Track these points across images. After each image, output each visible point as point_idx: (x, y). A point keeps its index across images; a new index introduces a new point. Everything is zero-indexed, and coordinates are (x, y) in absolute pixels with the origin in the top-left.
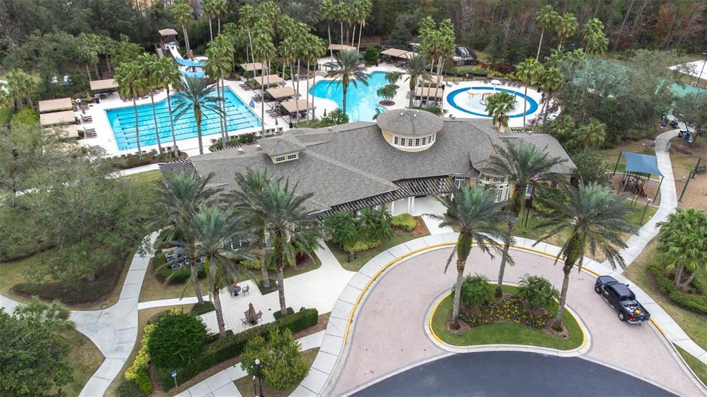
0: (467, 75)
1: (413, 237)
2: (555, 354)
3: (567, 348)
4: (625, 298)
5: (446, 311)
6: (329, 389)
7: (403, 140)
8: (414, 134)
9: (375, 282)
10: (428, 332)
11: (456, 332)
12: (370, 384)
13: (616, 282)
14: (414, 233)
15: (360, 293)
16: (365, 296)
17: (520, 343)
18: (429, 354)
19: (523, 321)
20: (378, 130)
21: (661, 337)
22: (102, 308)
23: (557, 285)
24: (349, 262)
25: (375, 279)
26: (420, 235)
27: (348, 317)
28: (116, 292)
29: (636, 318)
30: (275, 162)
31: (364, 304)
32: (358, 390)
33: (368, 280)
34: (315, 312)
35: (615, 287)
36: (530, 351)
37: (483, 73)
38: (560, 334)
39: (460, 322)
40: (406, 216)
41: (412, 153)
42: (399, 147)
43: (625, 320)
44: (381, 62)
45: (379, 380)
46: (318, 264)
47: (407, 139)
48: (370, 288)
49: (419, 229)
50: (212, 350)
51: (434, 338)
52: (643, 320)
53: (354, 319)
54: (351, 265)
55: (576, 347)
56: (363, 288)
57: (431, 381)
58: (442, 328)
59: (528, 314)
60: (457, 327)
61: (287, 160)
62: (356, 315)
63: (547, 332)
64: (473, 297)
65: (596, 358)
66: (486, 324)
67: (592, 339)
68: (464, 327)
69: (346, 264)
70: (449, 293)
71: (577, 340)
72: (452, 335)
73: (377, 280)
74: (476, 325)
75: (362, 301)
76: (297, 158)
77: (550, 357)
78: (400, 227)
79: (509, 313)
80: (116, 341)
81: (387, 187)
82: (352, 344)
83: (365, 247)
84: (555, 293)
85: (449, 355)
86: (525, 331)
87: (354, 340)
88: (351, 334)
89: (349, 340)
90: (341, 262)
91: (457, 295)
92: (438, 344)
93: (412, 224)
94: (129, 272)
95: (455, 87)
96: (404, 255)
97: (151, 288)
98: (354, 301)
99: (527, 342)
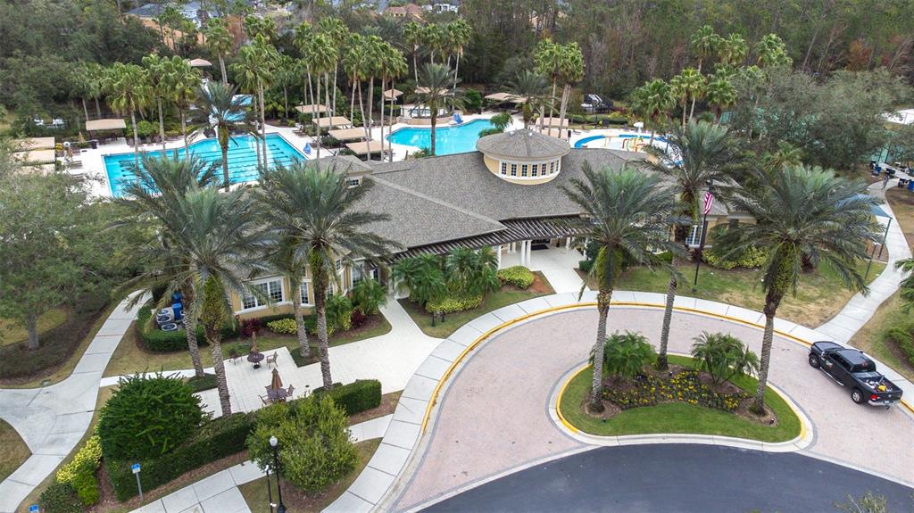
0: (601, 122)
1: (530, 297)
2: (759, 448)
3: (776, 440)
4: (859, 368)
5: (582, 389)
6: (395, 497)
7: (514, 167)
8: (529, 157)
9: (473, 352)
10: (555, 417)
11: (598, 416)
12: (461, 491)
13: (843, 349)
14: (532, 290)
15: (448, 366)
16: (457, 370)
17: (701, 431)
18: (556, 448)
19: (702, 400)
20: (479, 156)
22: (42, 385)
24: (433, 325)
25: (471, 349)
26: (541, 294)
27: (430, 396)
28: (68, 364)
29: (883, 396)
31: (455, 379)
32: (442, 499)
33: (460, 351)
34: (376, 386)
35: (841, 353)
36: (717, 443)
37: (623, 120)
38: (763, 419)
39: (606, 404)
40: (520, 269)
41: (527, 186)
42: (508, 177)
43: (863, 402)
44: (485, 110)
45: (475, 485)
46: (382, 326)
47: (520, 165)
48: (465, 360)
49: (539, 286)
51: (563, 425)
52: (891, 400)
53: (439, 401)
54: (437, 330)
55: (791, 438)
56: (454, 358)
57: (560, 485)
58: (577, 412)
59: (709, 392)
60: (600, 409)
62: (441, 394)
63: (743, 418)
64: (623, 361)
65: (822, 453)
66: (645, 405)
67: (814, 427)
68: (610, 409)
69: (430, 329)
70: (587, 365)
71: (792, 429)
72: (595, 421)
73: (476, 349)
74: (631, 406)
75: (451, 378)
76: (360, 185)
77: (750, 453)
78: (510, 283)
79: (681, 390)
80: (55, 429)
81: (491, 225)
82: (433, 433)
83: (458, 305)
85: (589, 448)
86: (707, 416)
87: (437, 427)
88: (432, 420)
89: (430, 429)
91: (599, 365)
92: (570, 433)
93: (528, 278)
94: (96, 338)
95: (584, 135)
96: (517, 317)
98: (440, 375)
99: (711, 431)
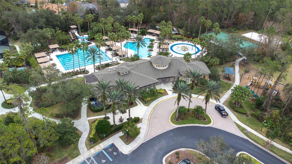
0: (177, 39)
1: (163, 96)
2: (204, 126)
3: (207, 124)
4: (222, 110)
5: (174, 116)
6: (145, 137)
7: (159, 66)
8: (162, 64)
9: (154, 109)
10: (170, 122)
11: (177, 121)
12: (155, 136)
13: (220, 106)
14: (164, 94)
15: (150, 112)
16: (151, 113)
17: (195, 124)
18: (170, 127)
19: (195, 118)
20: (151, 63)
21: (231, 120)
22: (77, 120)
23: (204, 108)
24: (146, 104)
26: (166, 95)
27: (148, 119)
28: (80, 115)
29: (225, 115)
30: (121, 74)
31: (151, 115)
32: (153, 137)
33: (152, 109)
34: (139, 118)
35: (220, 107)
36: (197, 125)
37: (182, 38)
38: (205, 121)
39: (178, 119)
40: (161, 89)
41: (162, 70)
42: (158, 68)
43: (222, 116)
44: (147, 34)
45: (158, 135)
46: (137, 105)
47: (160, 65)
48: (153, 111)
49: (165, 93)
50: (113, 129)
51: (171, 123)
52: (227, 116)
53: (149, 120)
54: (146, 105)
55: (209, 124)
56: (151, 111)
57: (171, 134)
58: (174, 121)
59: (196, 116)
60: (178, 120)
61: (125, 74)
62: (149, 118)
63: (202, 120)
64: (182, 112)
65: (214, 126)
66: (185, 119)
67: (213, 121)
68: (179, 120)
69: (145, 104)
70: (175, 111)
71: (210, 122)
72: (177, 122)
73: (154, 108)
74: (183, 119)
75: (151, 114)
76: (128, 73)
77: (202, 127)
78: (159, 93)
79: (192, 116)
80: (84, 128)
81: (155, 81)
82: (149, 126)
83: (150, 99)
84: (204, 110)
85: (176, 127)
86: (196, 120)
87: (150, 125)
88: (149, 123)
89: (148, 125)
90: (143, 104)
91: (177, 111)
92: (173, 125)
93: (163, 92)
94: (82, 110)
95: (173, 44)
96: (161, 101)
97: (90, 114)
98: (149, 114)
99: (196, 123)
